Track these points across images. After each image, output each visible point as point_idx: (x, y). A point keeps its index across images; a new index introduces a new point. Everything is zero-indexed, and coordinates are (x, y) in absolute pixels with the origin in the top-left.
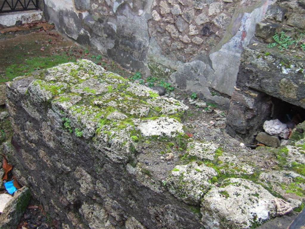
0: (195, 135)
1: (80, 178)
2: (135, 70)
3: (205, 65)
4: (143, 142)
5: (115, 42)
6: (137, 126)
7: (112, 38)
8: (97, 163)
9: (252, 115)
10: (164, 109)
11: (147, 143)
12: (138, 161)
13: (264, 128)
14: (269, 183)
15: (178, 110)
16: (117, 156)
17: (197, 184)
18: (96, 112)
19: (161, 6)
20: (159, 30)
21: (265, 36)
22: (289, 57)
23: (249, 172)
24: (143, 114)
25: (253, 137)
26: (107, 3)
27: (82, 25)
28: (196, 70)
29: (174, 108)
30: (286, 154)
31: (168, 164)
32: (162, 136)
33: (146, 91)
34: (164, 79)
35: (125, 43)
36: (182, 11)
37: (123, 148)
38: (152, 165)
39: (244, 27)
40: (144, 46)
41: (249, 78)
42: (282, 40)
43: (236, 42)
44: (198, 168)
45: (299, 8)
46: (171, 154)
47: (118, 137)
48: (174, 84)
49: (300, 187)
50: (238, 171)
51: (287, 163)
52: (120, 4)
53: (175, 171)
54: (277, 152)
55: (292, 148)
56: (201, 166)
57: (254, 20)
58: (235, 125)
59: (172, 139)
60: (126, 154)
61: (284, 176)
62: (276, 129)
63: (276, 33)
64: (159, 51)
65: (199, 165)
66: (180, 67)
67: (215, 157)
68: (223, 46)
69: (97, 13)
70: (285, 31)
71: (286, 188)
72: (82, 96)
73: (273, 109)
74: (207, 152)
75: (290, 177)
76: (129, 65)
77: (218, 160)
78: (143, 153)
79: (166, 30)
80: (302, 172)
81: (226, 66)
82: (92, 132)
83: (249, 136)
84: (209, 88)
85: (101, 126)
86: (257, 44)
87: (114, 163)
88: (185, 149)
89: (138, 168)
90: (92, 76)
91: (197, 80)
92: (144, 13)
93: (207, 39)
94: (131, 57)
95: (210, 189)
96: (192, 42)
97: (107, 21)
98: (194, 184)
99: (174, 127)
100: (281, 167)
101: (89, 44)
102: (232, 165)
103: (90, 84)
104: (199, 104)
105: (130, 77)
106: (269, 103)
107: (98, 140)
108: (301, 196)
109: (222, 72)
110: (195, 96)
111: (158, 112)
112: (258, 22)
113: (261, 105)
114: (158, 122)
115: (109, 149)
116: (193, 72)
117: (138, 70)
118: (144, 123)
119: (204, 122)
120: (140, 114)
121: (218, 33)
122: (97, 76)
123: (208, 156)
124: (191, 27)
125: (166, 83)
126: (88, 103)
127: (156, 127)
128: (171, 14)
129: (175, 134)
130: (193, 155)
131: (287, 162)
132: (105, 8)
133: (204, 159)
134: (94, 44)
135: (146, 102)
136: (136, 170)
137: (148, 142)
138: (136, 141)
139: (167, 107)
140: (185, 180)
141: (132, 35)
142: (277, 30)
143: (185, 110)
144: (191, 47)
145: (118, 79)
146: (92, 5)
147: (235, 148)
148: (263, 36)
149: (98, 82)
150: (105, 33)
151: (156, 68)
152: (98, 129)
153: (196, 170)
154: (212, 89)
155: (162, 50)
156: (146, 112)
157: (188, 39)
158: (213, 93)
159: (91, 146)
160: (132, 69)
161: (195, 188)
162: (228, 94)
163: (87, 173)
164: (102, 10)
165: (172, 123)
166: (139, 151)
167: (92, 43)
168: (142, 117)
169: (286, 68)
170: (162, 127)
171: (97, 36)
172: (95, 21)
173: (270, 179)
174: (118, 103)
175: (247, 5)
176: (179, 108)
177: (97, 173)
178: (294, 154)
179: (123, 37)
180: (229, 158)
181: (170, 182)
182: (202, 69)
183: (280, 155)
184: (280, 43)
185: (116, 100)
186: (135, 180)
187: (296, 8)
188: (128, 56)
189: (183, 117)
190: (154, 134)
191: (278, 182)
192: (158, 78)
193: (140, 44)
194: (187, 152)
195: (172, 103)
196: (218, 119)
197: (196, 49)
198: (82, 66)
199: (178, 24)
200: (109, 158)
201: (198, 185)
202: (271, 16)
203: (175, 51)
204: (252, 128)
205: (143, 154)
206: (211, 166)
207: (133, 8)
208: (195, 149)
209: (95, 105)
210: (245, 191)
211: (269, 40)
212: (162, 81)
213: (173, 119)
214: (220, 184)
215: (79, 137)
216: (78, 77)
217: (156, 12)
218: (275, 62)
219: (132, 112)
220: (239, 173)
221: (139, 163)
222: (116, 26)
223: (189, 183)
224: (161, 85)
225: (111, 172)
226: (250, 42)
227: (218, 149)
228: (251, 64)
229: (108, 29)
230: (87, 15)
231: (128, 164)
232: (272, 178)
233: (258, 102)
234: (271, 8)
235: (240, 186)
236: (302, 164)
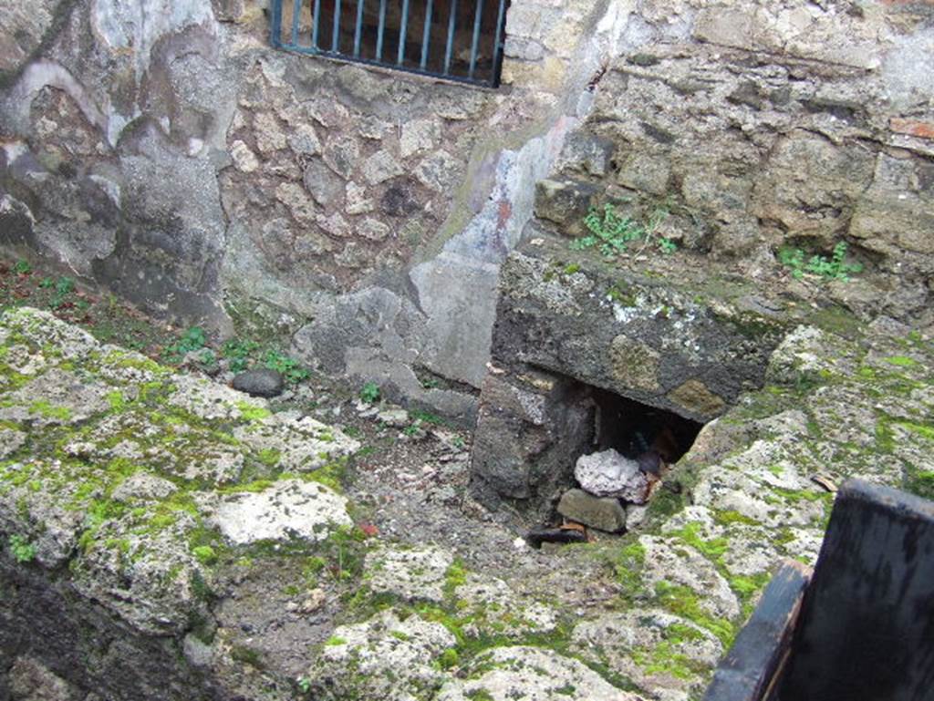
0: (384, 527)
1: (30, 692)
2: (186, 322)
3: (400, 301)
4: (230, 562)
5: (117, 238)
6: (208, 514)
7: (108, 224)
8: (88, 640)
9: (541, 442)
10: (288, 455)
11: (244, 564)
12: (220, 625)
13: (579, 478)
14: (599, 650)
15: (328, 456)
16: (152, 615)
17: (401, 677)
18: (76, 478)
19: (259, 127)
20: (256, 199)
21: (563, 218)
22: (631, 277)
23: (543, 626)
24: (227, 476)
25: (548, 505)
26: (85, 117)
27: (5, 186)
28: (371, 316)
29: (317, 448)
30: (640, 561)
31: (312, 624)
32: (288, 538)
33: (230, 403)
34: (277, 347)
35: (149, 238)
36: (323, 145)
37: (169, 589)
38: (262, 631)
39: (502, 188)
40: (210, 248)
41: (526, 336)
42: (609, 226)
43: (483, 231)
44: (402, 628)
45: (647, 142)
46: (317, 593)
47: (151, 555)
48: (309, 358)
49: (682, 651)
50: (515, 625)
51: (643, 588)
52: (130, 120)
53: (334, 644)
54: (614, 559)
55: (655, 542)
56: (407, 621)
57: (529, 170)
58: (495, 474)
59: (316, 546)
60: (180, 607)
61: (639, 626)
62: (611, 479)
63: (590, 210)
64: (257, 263)
65: (402, 620)
66: (325, 307)
67: (445, 589)
68: (446, 246)
69: (54, 149)
70: (616, 203)
71: (646, 658)
72: (26, 431)
73: (597, 420)
74: (423, 578)
75: (653, 627)
76: (164, 307)
77: (455, 599)
78: (233, 597)
79: (275, 199)
80: (683, 608)
81: (458, 301)
82: (66, 544)
83: (538, 502)
84: (415, 368)
85: (96, 523)
86: (542, 241)
87: (144, 635)
88: (358, 572)
89: (220, 645)
90: (55, 361)
91: (377, 345)
92: (207, 149)
93: (398, 224)
94: (172, 281)
95: (438, 688)
96: (355, 234)
97: (89, 172)
98: (392, 679)
99: (320, 510)
100: (629, 600)
101: (30, 244)
102: (496, 610)
103: (50, 389)
104: (386, 417)
105: (171, 345)
106: (588, 406)
107: (86, 567)
108: (685, 677)
109: (449, 320)
110: (374, 393)
111: (269, 465)
112: (540, 178)
113: (565, 411)
114: (271, 499)
115: (126, 594)
116: (362, 320)
117: (196, 320)
118: (231, 504)
119: (406, 469)
120: (215, 474)
121: (432, 206)
122: (70, 361)
123: (427, 588)
124: (351, 189)
125: (282, 358)
126: (45, 452)
127: (267, 515)
128: (289, 153)
129: (326, 529)
130: (384, 590)
131: (642, 583)
132: (80, 132)
133: (416, 598)
134: (47, 242)
135: (232, 436)
136: (214, 654)
137: (248, 563)
138: (211, 562)
139: (296, 447)
140: (366, 671)
141: (172, 215)
142: (593, 200)
143: (350, 453)
144: (355, 248)
145: (141, 366)
146: (39, 123)
147: (501, 555)
148: (556, 217)
149: (77, 382)
150: (82, 209)
151: (251, 311)
152: (86, 534)
153: (395, 633)
154: (421, 369)
155: (267, 258)
156: (232, 468)
157: (345, 224)
158: (425, 381)
159: (63, 588)
160: (174, 318)
161: (395, 691)
162: (470, 383)
163: (52, 674)
164: (72, 138)
165: (314, 497)
166: (221, 593)
167: (41, 238)
168: (222, 485)
169: (623, 307)
170: (287, 511)
171: (57, 218)
172: (50, 171)
173: (601, 638)
174: (142, 445)
175: (507, 128)
176: (332, 447)
177: (88, 670)
178: (660, 558)
179: (144, 220)
180: (486, 587)
181: (322, 678)
182: (391, 310)
183: (624, 566)
184: (605, 235)
185: (138, 435)
186: (212, 683)
187: (639, 139)
188: (159, 277)
189: (343, 474)
190: (262, 535)
191: (622, 644)
192: (257, 345)
193: (197, 242)
194: (363, 582)
195: (311, 435)
196: (446, 458)
197: (370, 253)
198: (21, 331)
199: (311, 182)
200: (126, 621)
201: (405, 680)
202: (574, 160)
203: (307, 260)
204: (544, 479)
205: (233, 602)
206: (437, 618)
207: (171, 131)
208: (386, 570)
209: (72, 455)
210: (536, 682)
211: (575, 228)
212: (270, 353)
213: (318, 484)
214: (466, 669)
215: (23, 562)
216: (9, 368)
217: (244, 146)
218: (593, 290)
219: (191, 473)
220: (518, 632)
221: (223, 631)
222: (118, 188)
223: (377, 677)
224: (268, 365)
225: (133, 663)
226: (522, 234)
227: (454, 564)
228: (529, 297)
229: (94, 195)
230: (20, 153)
231: (188, 636)
232: (606, 634)
233: (556, 403)
234: (574, 138)
235: (521, 667)
236: (683, 584)
